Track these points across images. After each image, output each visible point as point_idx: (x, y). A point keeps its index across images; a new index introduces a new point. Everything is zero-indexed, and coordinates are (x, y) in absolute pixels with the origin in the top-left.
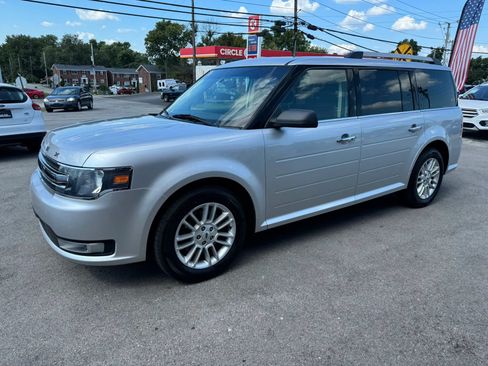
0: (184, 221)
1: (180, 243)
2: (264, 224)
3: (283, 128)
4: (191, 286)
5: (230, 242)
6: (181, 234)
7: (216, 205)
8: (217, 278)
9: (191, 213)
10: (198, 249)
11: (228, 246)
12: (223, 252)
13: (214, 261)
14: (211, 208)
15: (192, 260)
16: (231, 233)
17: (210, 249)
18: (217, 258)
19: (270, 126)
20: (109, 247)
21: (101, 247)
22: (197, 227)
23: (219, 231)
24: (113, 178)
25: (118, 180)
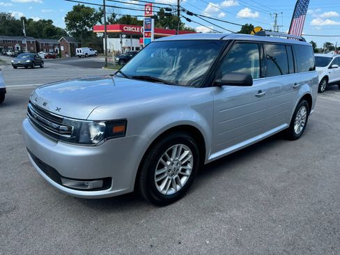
0: (161, 159)
1: (158, 176)
2: (210, 158)
3: (223, 86)
4: (164, 208)
5: (188, 173)
6: (159, 169)
7: (182, 146)
8: (181, 201)
9: (166, 153)
10: (169, 180)
11: (187, 176)
12: (184, 180)
13: (178, 187)
14: (178, 148)
15: (165, 188)
16: (189, 166)
17: (176, 179)
18: (181, 186)
19: (216, 85)
20: (107, 183)
21: (100, 183)
22: (169, 163)
23: (182, 165)
24: (112, 128)
25: (117, 129)
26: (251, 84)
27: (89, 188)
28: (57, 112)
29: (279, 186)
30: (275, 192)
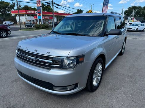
2: (106, 67)
5: (100, 75)
7: (100, 64)
12: (99, 78)
18: (99, 81)
24: (79, 59)
26: (121, 34)
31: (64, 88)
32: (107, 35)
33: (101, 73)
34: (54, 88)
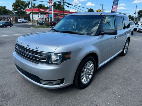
0: (83, 68)
1: (82, 76)
4: (84, 90)
6: (82, 73)
7: (91, 62)
8: (90, 86)
9: (85, 66)
10: (86, 77)
12: (90, 76)
14: (89, 63)
15: (84, 81)
16: (92, 71)
17: (88, 76)
18: (89, 79)
20: (62, 81)
21: (59, 81)
23: (90, 70)
24: (65, 56)
25: (67, 56)
26: (117, 34)
27: (54, 84)
28: (37, 49)
29: (127, 76)
30: (126, 79)
31: (50, 82)
32: (103, 34)
33: (92, 72)
34: (41, 81)
